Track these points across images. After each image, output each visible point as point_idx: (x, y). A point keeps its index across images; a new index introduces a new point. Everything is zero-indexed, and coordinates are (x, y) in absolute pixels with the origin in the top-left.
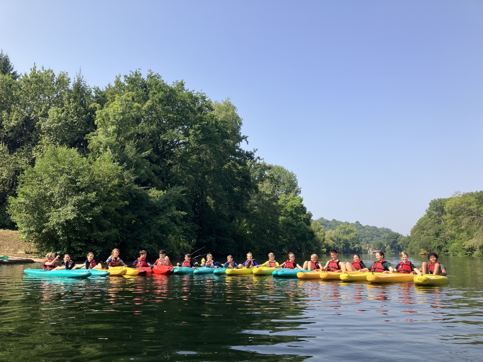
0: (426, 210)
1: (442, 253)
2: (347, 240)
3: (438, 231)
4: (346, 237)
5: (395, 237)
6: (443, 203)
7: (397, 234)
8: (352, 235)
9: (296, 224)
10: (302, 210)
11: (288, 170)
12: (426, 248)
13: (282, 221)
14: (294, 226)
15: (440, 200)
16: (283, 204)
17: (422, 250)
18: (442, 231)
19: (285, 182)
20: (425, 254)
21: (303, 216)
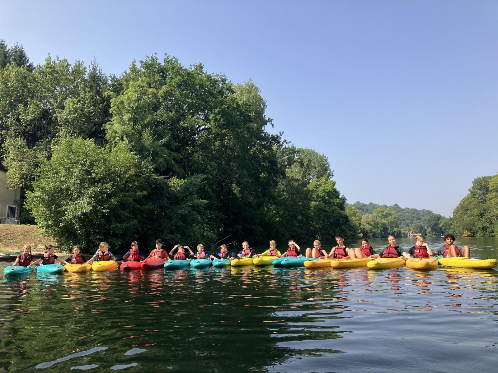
0: (469, 190)
1: (487, 234)
2: (385, 224)
3: (482, 211)
4: (383, 221)
5: (436, 219)
6: (488, 181)
7: (439, 216)
8: (390, 218)
9: (329, 209)
10: (335, 194)
11: (319, 153)
12: (470, 230)
13: (314, 206)
14: (327, 211)
15: (485, 178)
16: (315, 189)
17: (465, 232)
18: (487, 211)
19: (316, 166)
20: (469, 236)
21: (336, 201)
